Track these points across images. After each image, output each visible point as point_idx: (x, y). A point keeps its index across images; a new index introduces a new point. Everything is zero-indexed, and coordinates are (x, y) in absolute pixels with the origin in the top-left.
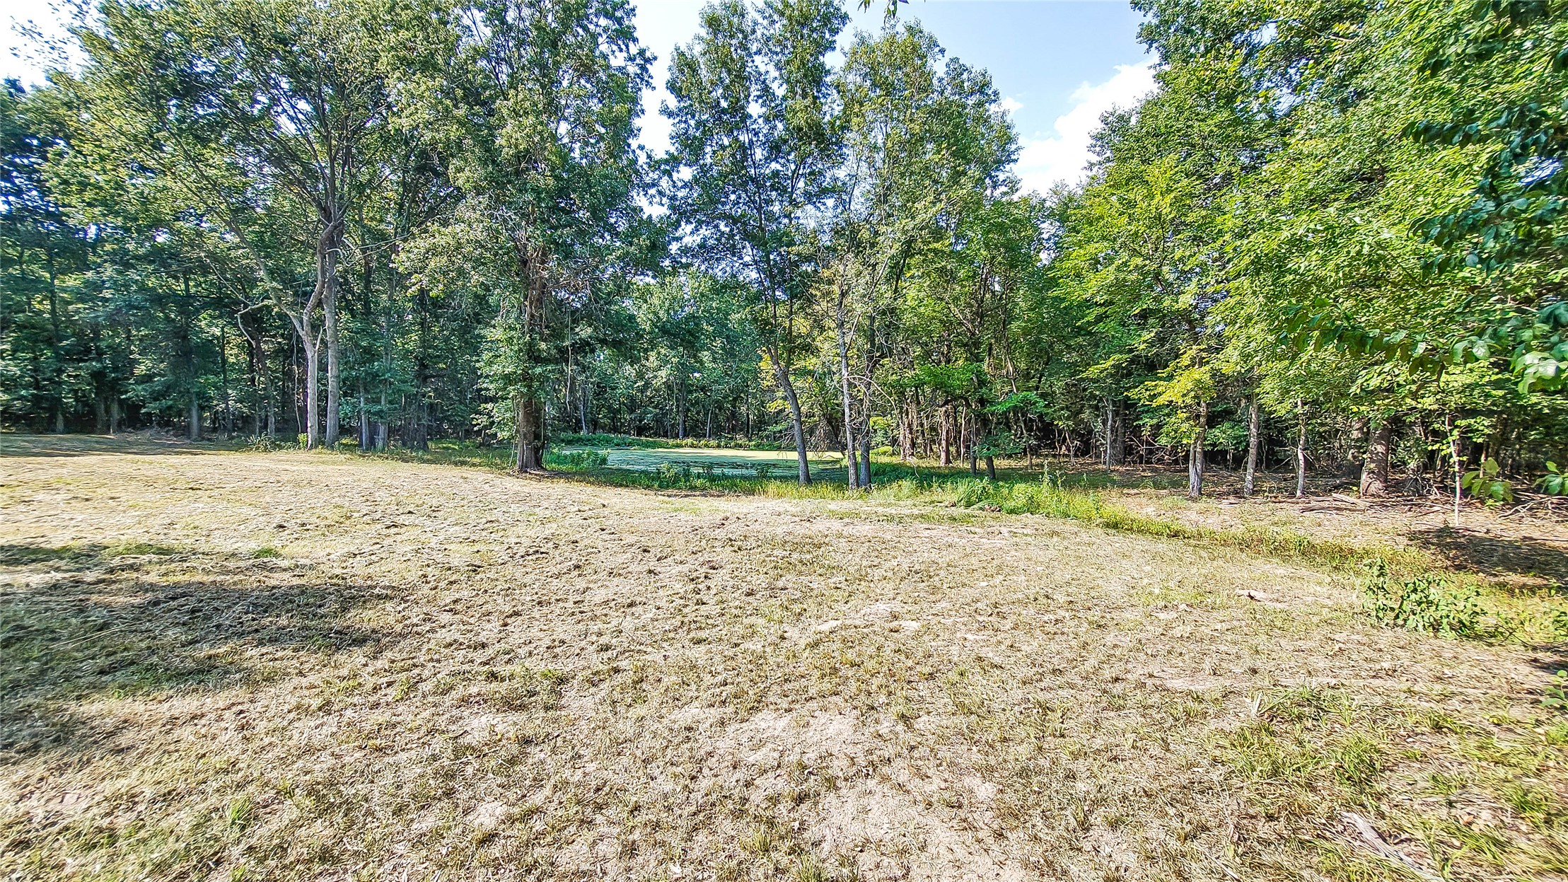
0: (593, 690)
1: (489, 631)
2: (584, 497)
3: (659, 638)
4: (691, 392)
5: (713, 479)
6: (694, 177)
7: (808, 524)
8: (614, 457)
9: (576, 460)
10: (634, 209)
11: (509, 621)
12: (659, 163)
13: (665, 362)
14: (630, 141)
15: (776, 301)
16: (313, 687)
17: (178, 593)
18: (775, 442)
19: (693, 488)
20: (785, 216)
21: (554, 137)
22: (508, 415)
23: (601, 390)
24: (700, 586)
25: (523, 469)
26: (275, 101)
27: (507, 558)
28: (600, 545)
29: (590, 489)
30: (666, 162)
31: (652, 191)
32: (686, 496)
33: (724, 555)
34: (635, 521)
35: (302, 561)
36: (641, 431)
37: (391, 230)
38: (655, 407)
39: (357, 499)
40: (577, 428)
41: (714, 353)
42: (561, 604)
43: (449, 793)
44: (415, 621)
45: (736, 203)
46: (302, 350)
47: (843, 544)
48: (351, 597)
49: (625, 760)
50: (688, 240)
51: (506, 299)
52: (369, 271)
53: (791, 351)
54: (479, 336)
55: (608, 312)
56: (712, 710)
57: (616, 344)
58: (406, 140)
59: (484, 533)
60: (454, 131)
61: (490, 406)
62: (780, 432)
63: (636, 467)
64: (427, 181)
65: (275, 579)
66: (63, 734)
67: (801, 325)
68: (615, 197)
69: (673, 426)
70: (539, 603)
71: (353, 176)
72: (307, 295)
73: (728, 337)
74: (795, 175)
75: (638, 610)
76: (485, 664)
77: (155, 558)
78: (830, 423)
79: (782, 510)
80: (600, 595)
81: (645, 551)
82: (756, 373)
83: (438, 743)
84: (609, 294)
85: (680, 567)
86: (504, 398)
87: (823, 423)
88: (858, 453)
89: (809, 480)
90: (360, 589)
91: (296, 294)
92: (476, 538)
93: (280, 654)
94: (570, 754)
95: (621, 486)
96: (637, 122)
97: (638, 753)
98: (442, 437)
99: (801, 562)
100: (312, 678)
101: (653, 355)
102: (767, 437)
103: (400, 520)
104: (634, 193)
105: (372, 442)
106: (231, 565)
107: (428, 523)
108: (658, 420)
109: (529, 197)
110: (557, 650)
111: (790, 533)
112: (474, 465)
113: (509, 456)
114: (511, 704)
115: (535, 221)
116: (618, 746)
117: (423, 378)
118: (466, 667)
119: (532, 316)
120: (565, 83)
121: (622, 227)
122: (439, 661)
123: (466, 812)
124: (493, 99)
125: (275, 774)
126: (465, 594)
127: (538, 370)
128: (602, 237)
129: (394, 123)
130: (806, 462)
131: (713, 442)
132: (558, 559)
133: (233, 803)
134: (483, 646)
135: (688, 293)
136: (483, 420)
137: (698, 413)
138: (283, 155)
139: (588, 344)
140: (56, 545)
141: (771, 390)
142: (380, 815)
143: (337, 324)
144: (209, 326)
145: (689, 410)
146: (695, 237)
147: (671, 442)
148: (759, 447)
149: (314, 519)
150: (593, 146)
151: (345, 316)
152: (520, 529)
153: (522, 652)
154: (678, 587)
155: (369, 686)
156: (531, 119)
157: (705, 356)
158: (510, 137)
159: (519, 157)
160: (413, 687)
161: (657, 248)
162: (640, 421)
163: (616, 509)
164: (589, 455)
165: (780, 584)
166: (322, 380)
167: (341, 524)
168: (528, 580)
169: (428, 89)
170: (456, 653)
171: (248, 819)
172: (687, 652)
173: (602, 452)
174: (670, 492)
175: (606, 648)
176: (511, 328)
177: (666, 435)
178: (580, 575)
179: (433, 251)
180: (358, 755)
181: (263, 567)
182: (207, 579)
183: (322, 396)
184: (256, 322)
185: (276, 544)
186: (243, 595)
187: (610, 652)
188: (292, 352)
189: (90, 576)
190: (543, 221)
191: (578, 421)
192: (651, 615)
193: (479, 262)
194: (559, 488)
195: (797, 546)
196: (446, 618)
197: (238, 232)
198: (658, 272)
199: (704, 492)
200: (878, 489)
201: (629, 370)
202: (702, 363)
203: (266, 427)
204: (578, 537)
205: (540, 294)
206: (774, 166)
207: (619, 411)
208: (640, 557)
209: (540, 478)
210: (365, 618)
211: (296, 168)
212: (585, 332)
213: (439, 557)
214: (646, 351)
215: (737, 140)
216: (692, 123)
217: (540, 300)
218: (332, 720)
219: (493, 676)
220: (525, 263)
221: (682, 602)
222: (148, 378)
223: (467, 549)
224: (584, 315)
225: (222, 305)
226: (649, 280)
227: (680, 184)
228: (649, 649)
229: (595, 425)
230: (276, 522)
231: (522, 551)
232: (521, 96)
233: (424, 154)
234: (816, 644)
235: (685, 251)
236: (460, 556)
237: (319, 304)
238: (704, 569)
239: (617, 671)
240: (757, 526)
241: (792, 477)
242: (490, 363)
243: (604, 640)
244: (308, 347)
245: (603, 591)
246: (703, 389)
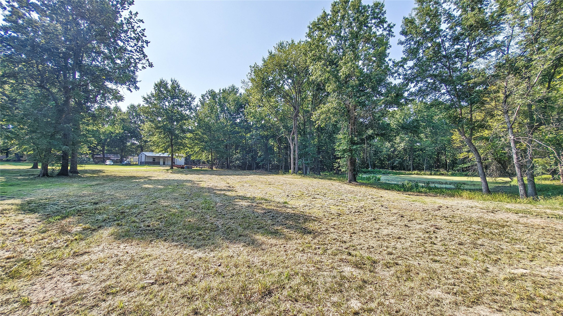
0: (388, 269)
1: (346, 237)
2: (373, 193)
3: (415, 255)
4: (416, 151)
5: (430, 189)
6: (414, 64)
7: (493, 214)
8: (383, 178)
9: (368, 179)
10: (388, 84)
11: (352, 235)
12: (398, 63)
13: (402, 140)
14: (386, 59)
15: (461, 107)
16: (300, 244)
17: (270, 211)
18: (464, 172)
19: (421, 192)
20: (465, 67)
21: (357, 67)
22: (345, 163)
23: (376, 153)
24: (432, 236)
25: (350, 182)
26: (284, 82)
27: (349, 213)
28: (382, 212)
29: (375, 190)
30: (401, 62)
31: (396, 75)
32: (417, 195)
33: (442, 223)
34: (395, 204)
35: (294, 206)
36: (393, 168)
37: (310, 109)
38: (399, 159)
39: (305, 189)
40: (367, 167)
41: (426, 134)
42: (370, 232)
43: (341, 291)
44: (324, 229)
45: (436, 69)
46: (290, 147)
47: (521, 227)
48: (307, 219)
49: (407, 304)
50: (413, 90)
51: (343, 124)
52: (305, 122)
53: (473, 129)
54: (335, 138)
55: (379, 123)
56: (449, 295)
57: (382, 135)
58: (313, 82)
59: (340, 203)
60: (327, 75)
61: (339, 160)
62: (466, 168)
63: (393, 182)
64: (319, 92)
65: (288, 210)
66: (253, 242)
67: (478, 116)
68: (381, 81)
69: (407, 166)
70: (362, 231)
71: (301, 96)
72: (291, 131)
73: (433, 127)
74: (470, 47)
75: (403, 241)
76: (346, 249)
77: (265, 201)
78: (499, 162)
79: (473, 205)
80: (385, 232)
81: (402, 217)
82: (450, 142)
83: (335, 273)
84: (379, 117)
85: (420, 226)
86: (343, 158)
87: (495, 162)
88: (525, 179)
89: (489, 191)
90: (308, 216)
91: (288, 132)
92: (338, 204)
93: (291, 232)
94: (383, 293)
95: (387, 189)
96: (388, 51)
97: (414, 303)
98: (324, 171)
99: (491, 233)
100: (299, 241)
101: (398, 138)
102: (458, 170)
103: (316, 196)
104: (388, 78)
105: (306, 173)
106: (279, 205)
107: (323, 198)
108: (400, 163)
109: (350, 89)
110: (371, 250)
111: (481, 218)
112: (334, 180)
113: (345, 177)
114: (357, 266)
115: (352, 97)
116: (403, 297)
117: (319, 153)
118: (340, 248)
119: (352, 129)
120: (360, 48)
121: (384, 91)
122: (332, 244)
123: (347, 300)
124: (338, 62)
125: (293, 267)
126: (337, 223)
127: (354, 147)
128: (376, 97)
129: (311, 78)
130: (486, 183)
131: (428, 173)
132: (367, 215)
133: (286, 272)
134: (345, 242)
135: (412, 111)
136: (337, 165)
137: (419, 160)
138: (286, 95)
139: (371, 136)
140: (248, 196)
141: (459, 148)
142: (321, 290)
143: (298, 138)
144: (271, 142)
145: (415, 159)
146: (416, 88)
147: (407, 172)
148: (453, 175)
149: (295, 194)
150: (371, 65)
151: (299, 136)
152: (352, 203)
153: (359, 247)
154: (420, 234)
155: (313, 248)
156: (350, 64)
157: (422, 135)
158: (343, 71)
159: (346, 78)
160: (325, 251)
161: (399, 95)
162: (393, 164)
163: (387, 198)
164: (373, 177)
165: (479, 242)
166: (294, 155)
167: (301, 196)
168: (357, 221)
169: (320, 65)
170: (337, 243)
171: (289, 278)
172: (430, 264)
173: (378, 176)
174: (409, 193)
175: (390, 254)
176: (345, 134)
177: (404, 170)
178: (376, 223)
179: (322, 113)
180: (313, 268)
181: (285, 207)
182: (275, 208)
183: (294, 159)
184: (280, 140)
185: (287, 201)
186: (282, 214)
187: (393, 256)
188: (287, 148)
189: (254, 204)
190: (355, 96)
191: (368, 165)
192: (409, 244)
193: (335, 114)
194: (363, 189)
195: (486, 225)
196: (332, 230)
197: (276, 117)
198: (399, 105)
199: (426, 194)
200: (544, 199)
201: (388, 144)
202: (421, 139)
203: (282, 168)
204: (373, 208)
205: (354, 121)
206: (456, 47)
207: (383, 160)
208: (400, 219)
209: (356, 185)
210: (311, 226)
211: (288, 98)
212: (370, 132)
213: (328, 209)
214: (395, 136)
215: (435, 42)
216: (413, 43)
217: (354, 123)
218: (305, 255)
219: (350, 254)
220: (349, 111)
221: (423, 241)
222: (260, 156)
223: (335, 208)
224: (371, 126)
225: (274, 137)
226: (396, 109)
227: (408, 68)
228: (410, 259)
229: (374, 166)
230: (287, 194)
231: (353, 211)
232: (347, 57)
233: (319, 85)
234: (512, 280)
235: (411, 94)
236: (334, 210)
237: (294, 134)
238: (432, 229)
239: (397, 264)
240: (459, 212)
241: (477, 190)
242: (339, 146)
243: (390, 250)
244: (291, 146)
245: (386, 230)
246: (421, 150)
